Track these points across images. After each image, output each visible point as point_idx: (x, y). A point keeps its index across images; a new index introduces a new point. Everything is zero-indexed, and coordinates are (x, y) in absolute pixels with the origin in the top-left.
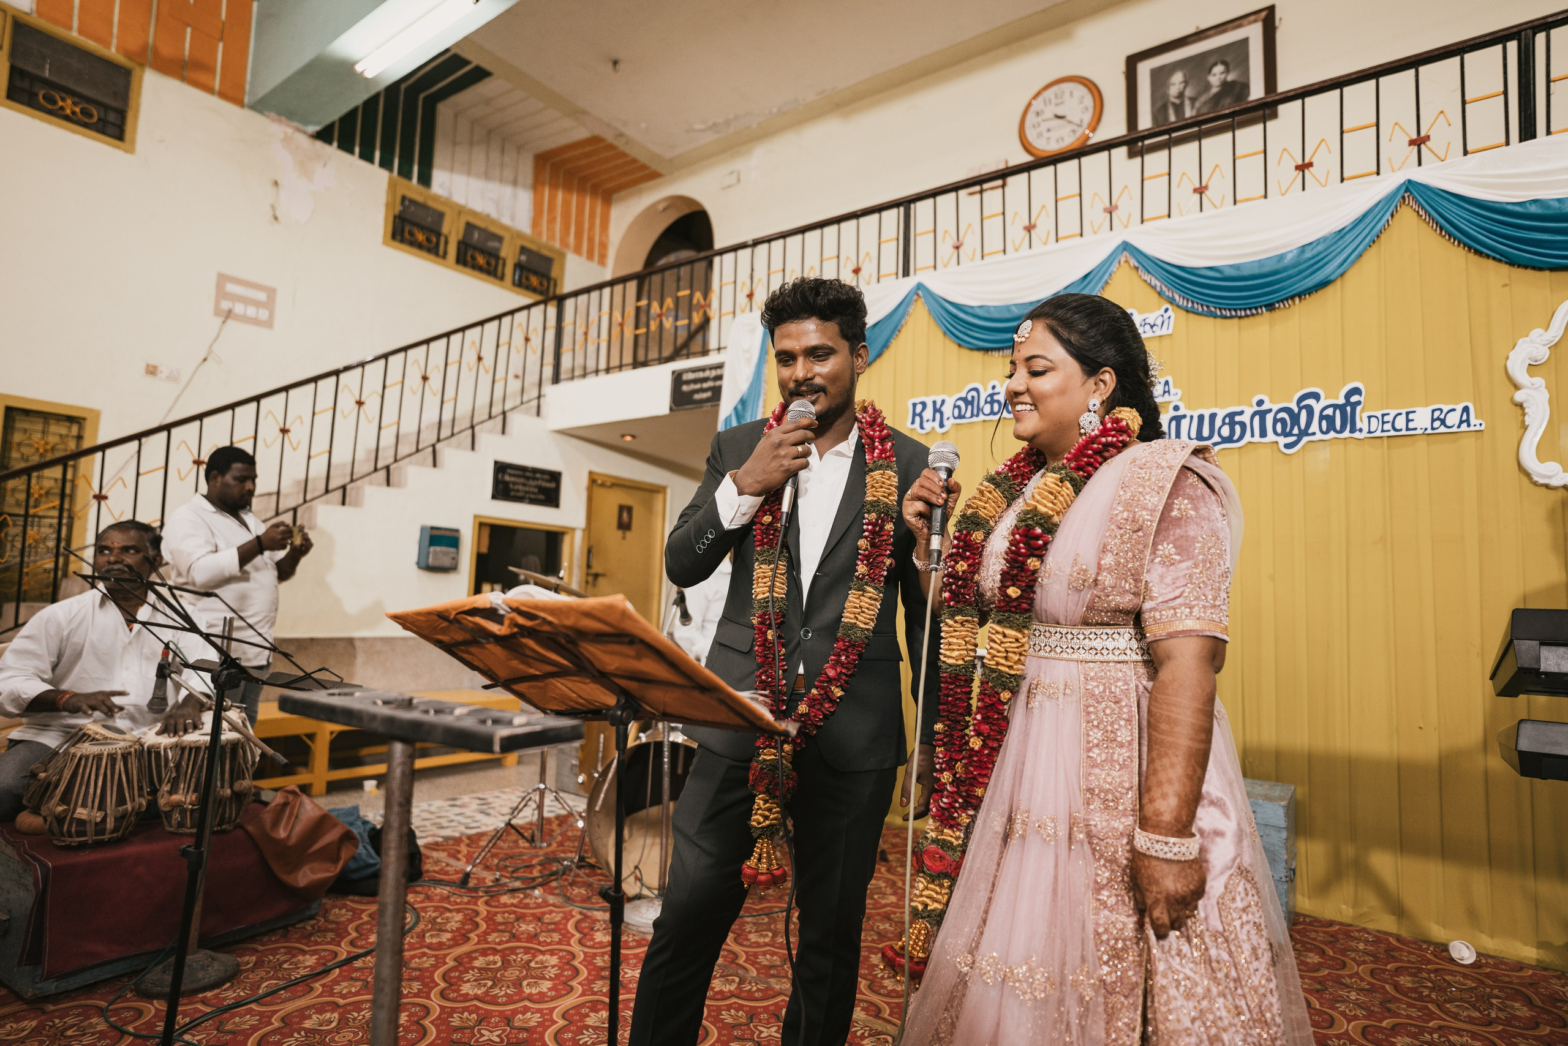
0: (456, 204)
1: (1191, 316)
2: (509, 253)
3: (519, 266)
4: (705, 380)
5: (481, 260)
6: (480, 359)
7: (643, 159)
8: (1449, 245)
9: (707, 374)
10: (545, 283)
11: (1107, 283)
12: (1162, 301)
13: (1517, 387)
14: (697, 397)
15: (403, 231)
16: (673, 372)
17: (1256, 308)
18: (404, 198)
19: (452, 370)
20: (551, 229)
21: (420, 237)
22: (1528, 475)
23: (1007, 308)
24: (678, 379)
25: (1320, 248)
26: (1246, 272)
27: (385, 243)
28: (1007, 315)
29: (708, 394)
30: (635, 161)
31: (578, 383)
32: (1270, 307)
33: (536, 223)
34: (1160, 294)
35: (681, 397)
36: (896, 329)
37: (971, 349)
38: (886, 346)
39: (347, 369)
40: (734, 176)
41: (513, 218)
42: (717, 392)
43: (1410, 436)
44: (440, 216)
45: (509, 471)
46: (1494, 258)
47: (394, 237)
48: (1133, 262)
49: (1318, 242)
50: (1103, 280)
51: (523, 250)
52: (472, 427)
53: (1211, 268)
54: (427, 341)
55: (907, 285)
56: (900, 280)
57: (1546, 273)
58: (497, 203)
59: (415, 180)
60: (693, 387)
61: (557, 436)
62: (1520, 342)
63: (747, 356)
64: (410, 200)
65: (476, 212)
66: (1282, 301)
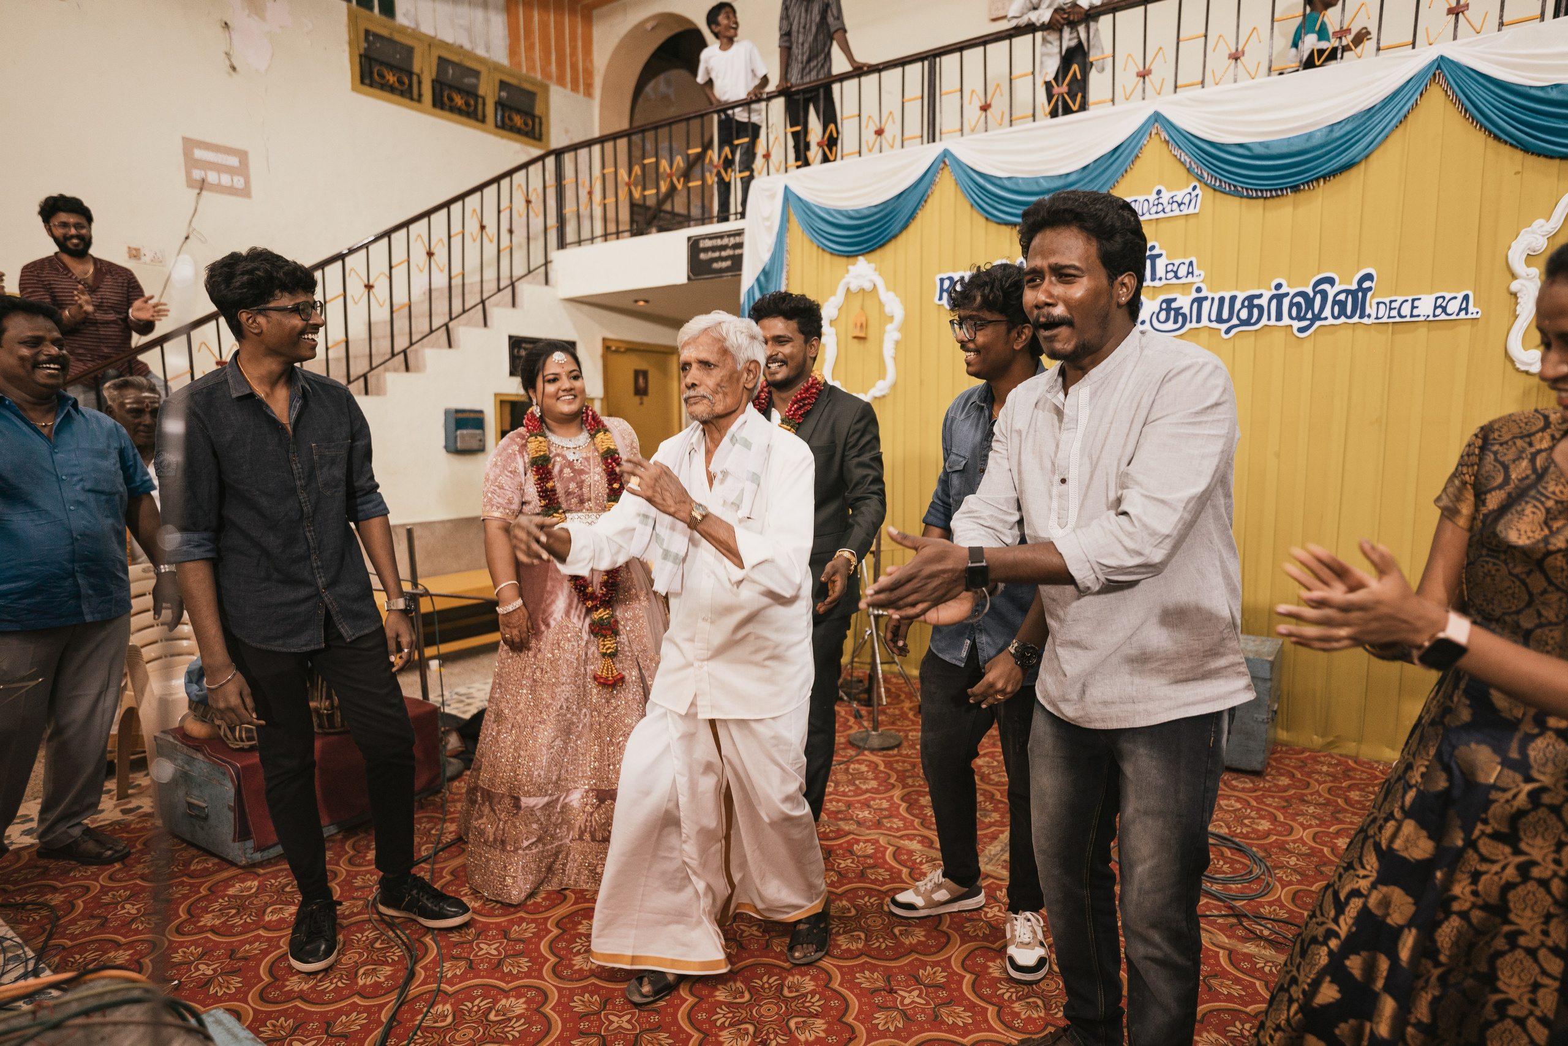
0: (424, 35)
1: (1218, 194)
2: (488, 90)
3: (500, 104)
4: (724, 248)
5: (459, 101)
6: (483, 227)
8: (1471, 128)
9: (725, 241)
10: (530, 123)
11: (1137, 156)
12: (1191, 178)
13: (1514, 277)
14: (716, 265)
15: (371, 73)
16: (689, 239)
17: (1282, 190)
18: (367, 33)
19: (456, 242)
20: (530, 59)
21: (391, 78)
22: (1512, 362)
23: (1036, 181)
24: (694, 246)
25: (1348, 128)
26: (1275, 151)
27: (354, 89)
28: (1036, 188)
29: (728, 263)
31: (586, 249)
32: (1295, 189)
33: (513, 52)
34: (1188, 170)
35: (698, 266)
36: (923, 200)
37: (999, 224)
38: (912, 217)
39: (351, 251)
41: (488, 49)
42: (737, 261)
43: (1411, 324)
45: (524, 345)
46: (1511, 145)
47: (362, 82)
48: (1164, 135)
49: (1347, 120)
50: (1134, 155)
51: (503, 85)
52: (483, 302)
53: (1241, 145)
54: (427, 214)
55: (933, 151)
56: (926, 145)
57: (1557, 162)
58: (469, 31)
59: (376, 10)
60: (711, 255)
61: (568, 304)
62: (1522, 232)
63: (768, 224)
64: (376, 35)
65: (447, 44)
66: (1307, 183)
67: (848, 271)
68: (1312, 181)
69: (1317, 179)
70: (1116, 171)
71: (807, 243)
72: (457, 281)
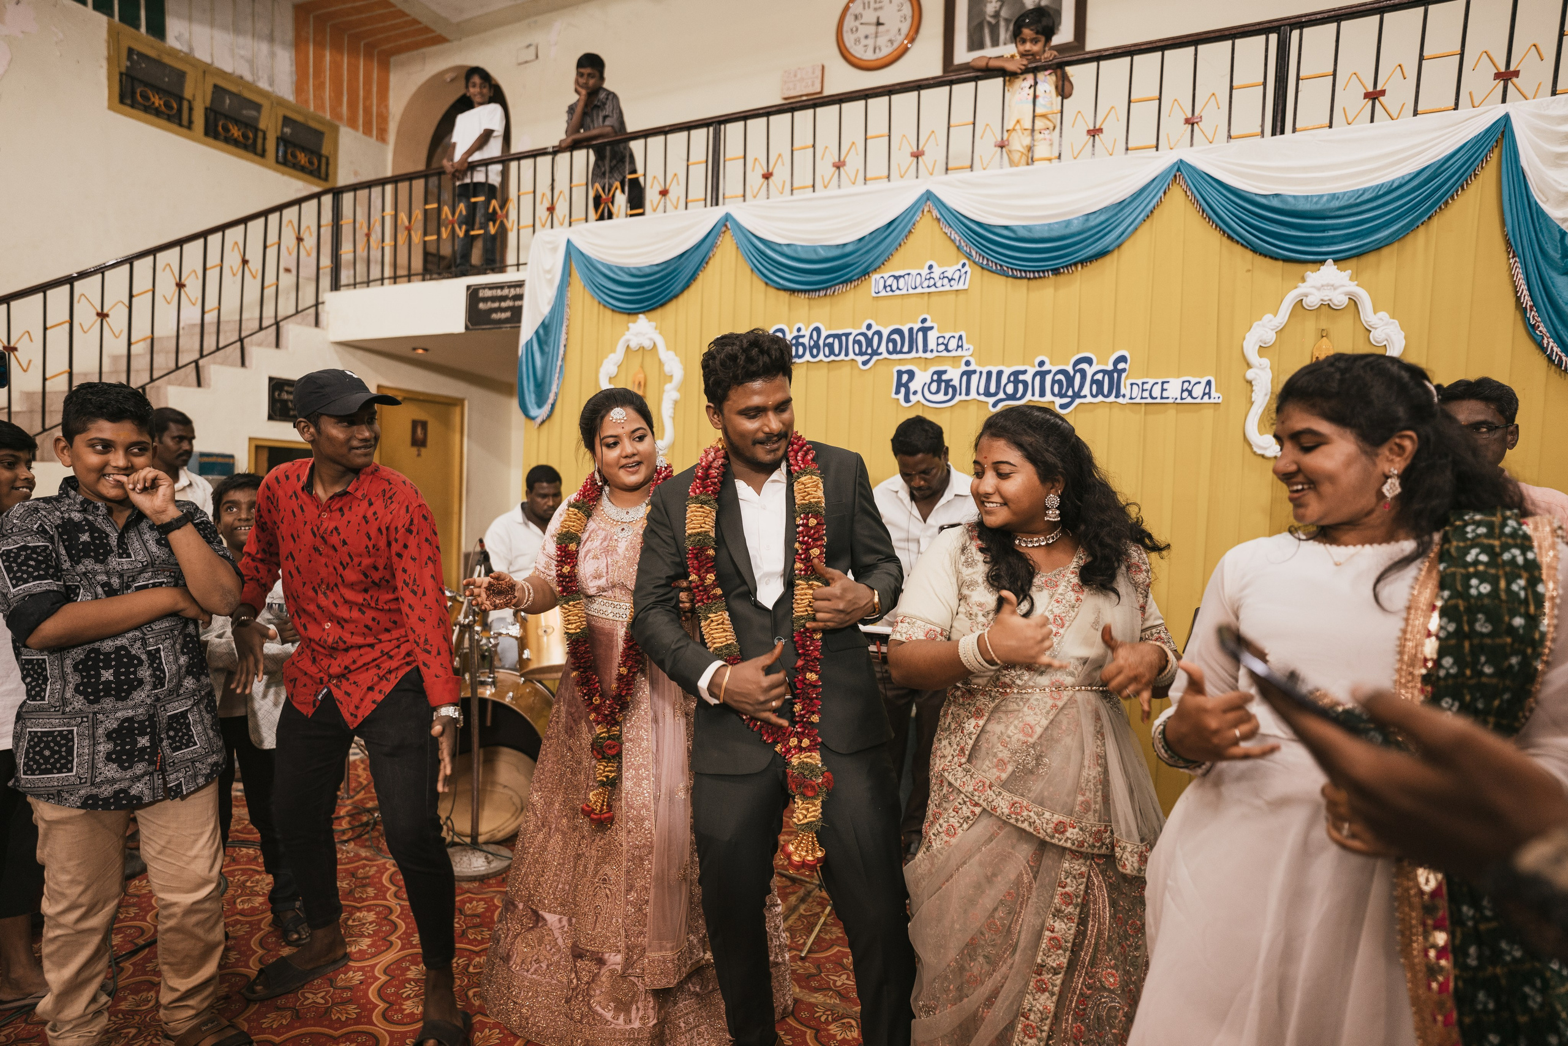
0: (199, 60)
1: (986, 272)
2: (269, 124)
3: (281, 140)
4: (504, 298)
5: (236, 132)
6: (245, 262)
7: (425, 21)
8: (1208, 227)
9: (506, 292)
10: (316, 162)
11: (910, 232)
12: (961, 255)
13: (1249, 366)
14: (494, 316)
15: (133, 93)
16: (468, 287)
17: (1043, 272)
18: (131, 51)
19: (213, 275)
20: (319, 97)
21: (157, 101)
22: (1250, 445)
23: (814, 249)
24: (473, 294)
25: (1103, 218)
26: (1037, 235)
27: (111, 107)
28: (814, 257)
29: (508, 314)
30: (415, 22)
31: (361, 292)
32: (1056, 271)
33: (299, 88)
34: (958, 248)
35: (476, 315)
36: (704, 262)
37: (778, 289)
38: (693, 277)
39: (82, 275)
40: (532, 50)
41: (271, 83)
42: (517, 313)
43: (1161, 405)
44: (182, 75)
45: (286, 388)
46: (1242, 246)
47: (122, 101)
48: (935, 213)
49: (1102, 211)
50: (907, 230)
51: (286, 121)
52: (241, 340)
53: (1006, 227)
54: (180, 243)
55: (715, 214)
56: (709, 207)
57: (1280, 263)
58: (251, 63)
59: (143, 29)
60: (490, 305)
61: (339, 348)
62: (1255, 324)
63: (549, 276)
64: (140, 54)
65: (225, 73)
66: (1066, 267)
67: (628, 329)
68: (1071, 265)
69: (1075, 264)
70: (890, 245)
71: (588, 298)
72: (211, 317)
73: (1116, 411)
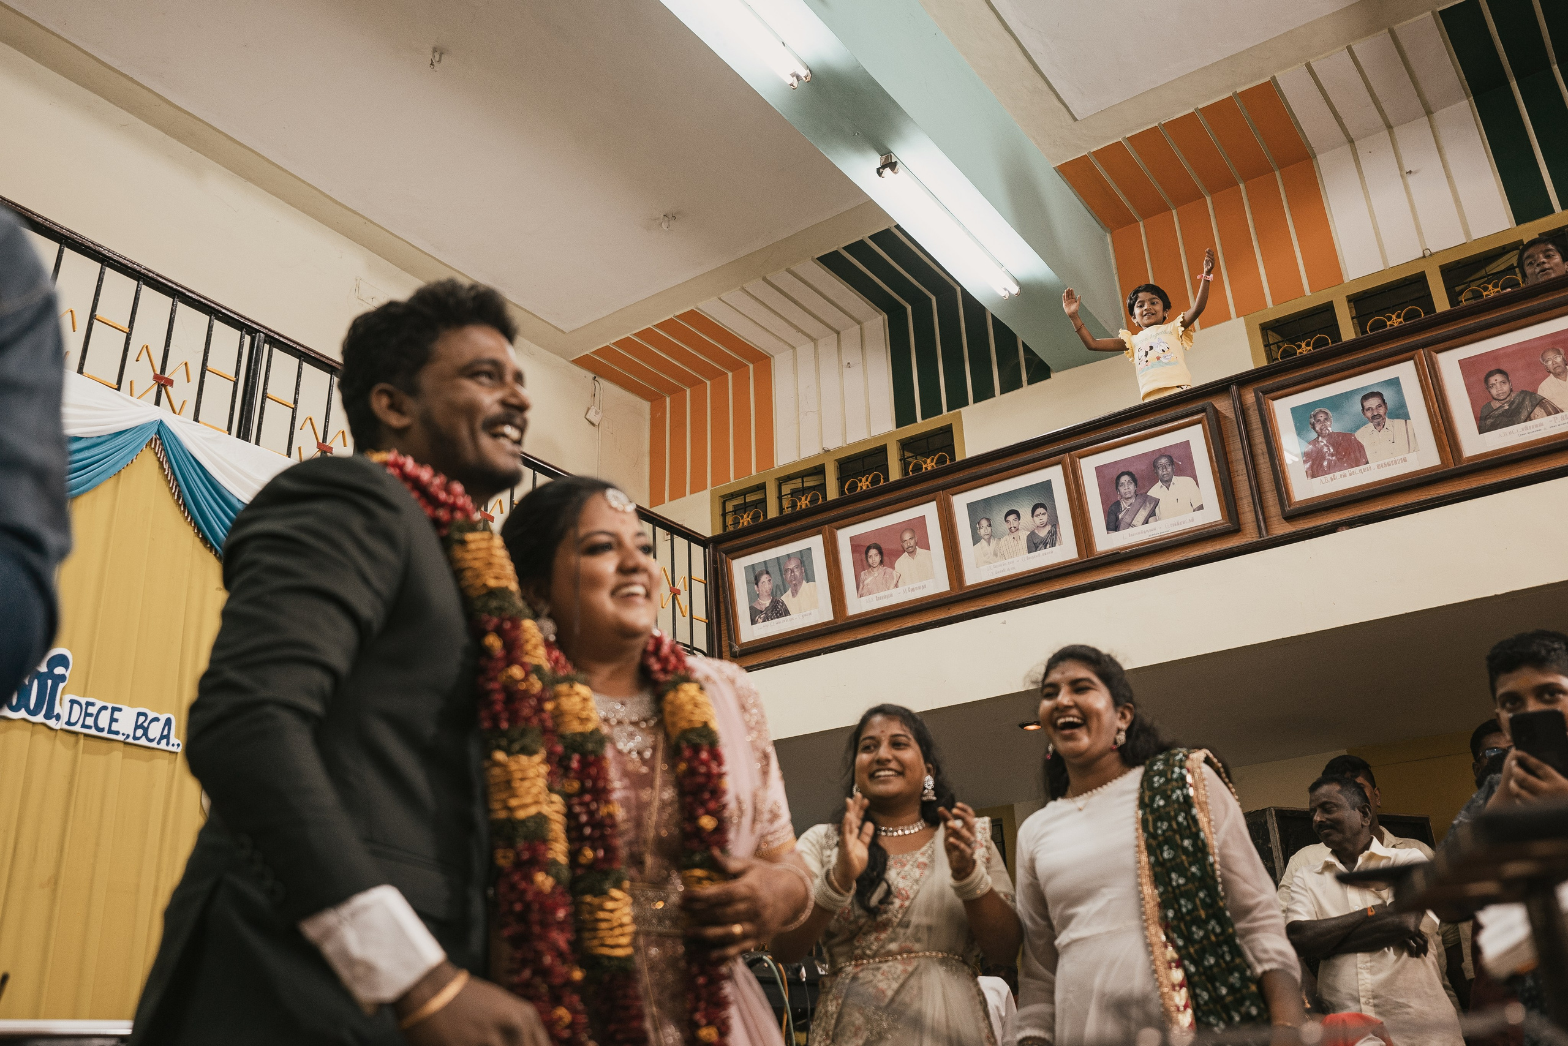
8: (181, 517)
73: (42, 737)
